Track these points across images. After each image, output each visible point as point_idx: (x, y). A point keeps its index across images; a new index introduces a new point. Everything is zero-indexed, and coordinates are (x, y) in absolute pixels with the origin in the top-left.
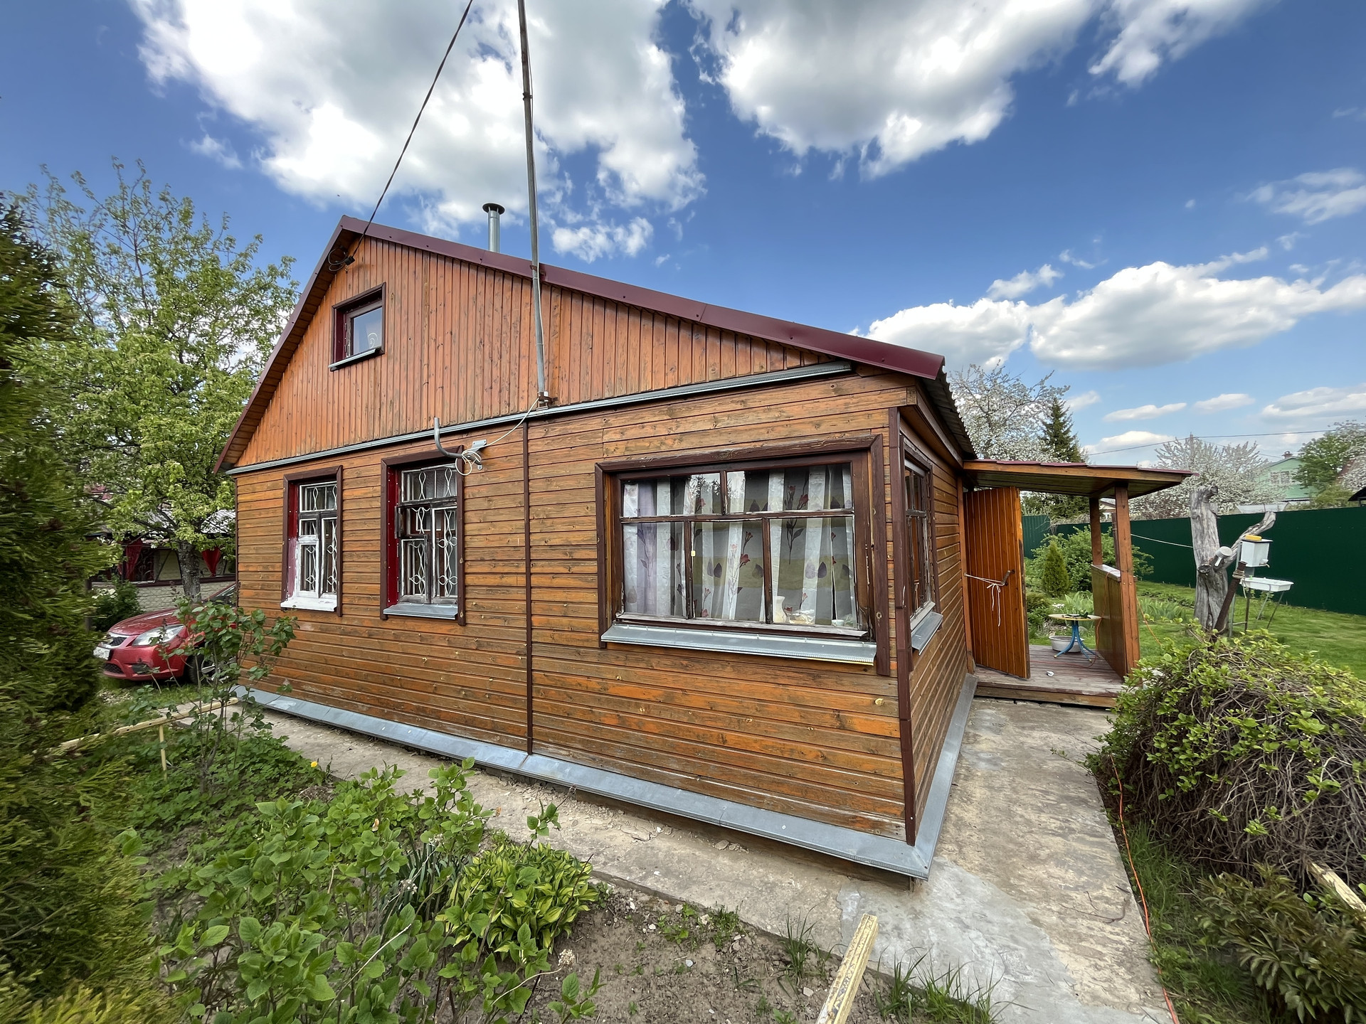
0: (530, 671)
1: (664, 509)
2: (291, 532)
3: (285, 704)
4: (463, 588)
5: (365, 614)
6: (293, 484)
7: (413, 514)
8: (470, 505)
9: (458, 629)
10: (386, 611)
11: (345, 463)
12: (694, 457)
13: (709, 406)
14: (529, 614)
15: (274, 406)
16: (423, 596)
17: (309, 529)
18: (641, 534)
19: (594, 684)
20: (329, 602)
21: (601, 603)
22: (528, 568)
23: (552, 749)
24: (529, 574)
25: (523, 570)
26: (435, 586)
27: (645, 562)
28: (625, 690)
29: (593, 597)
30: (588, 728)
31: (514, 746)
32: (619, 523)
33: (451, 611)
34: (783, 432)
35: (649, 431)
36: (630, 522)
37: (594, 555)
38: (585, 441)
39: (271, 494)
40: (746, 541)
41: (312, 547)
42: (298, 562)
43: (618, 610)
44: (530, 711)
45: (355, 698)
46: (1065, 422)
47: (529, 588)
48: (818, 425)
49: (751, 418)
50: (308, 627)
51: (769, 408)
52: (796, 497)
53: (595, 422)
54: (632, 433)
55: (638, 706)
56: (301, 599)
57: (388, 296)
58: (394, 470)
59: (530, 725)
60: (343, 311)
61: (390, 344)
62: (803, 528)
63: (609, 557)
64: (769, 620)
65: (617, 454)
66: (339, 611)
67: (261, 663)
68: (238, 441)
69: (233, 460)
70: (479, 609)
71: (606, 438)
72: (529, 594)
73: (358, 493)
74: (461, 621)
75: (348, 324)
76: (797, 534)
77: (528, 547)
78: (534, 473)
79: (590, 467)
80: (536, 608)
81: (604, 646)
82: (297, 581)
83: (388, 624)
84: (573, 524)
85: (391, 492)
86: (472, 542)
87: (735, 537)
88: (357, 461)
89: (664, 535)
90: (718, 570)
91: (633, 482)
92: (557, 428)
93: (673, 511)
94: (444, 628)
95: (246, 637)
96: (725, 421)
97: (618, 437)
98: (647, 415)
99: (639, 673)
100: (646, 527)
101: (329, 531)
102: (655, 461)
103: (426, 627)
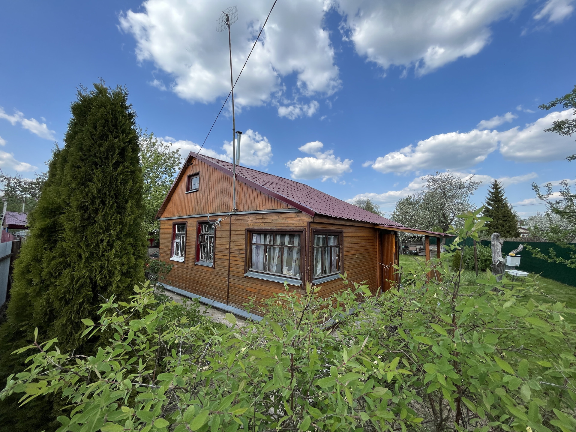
0: (229, 282)
1: (262, 242)
2: (173, 238)
3: (169, 288)
4: (214, 259)
5: (190, 264)
6: (175, 225)
7: (204, 236)
8: (217, 236)
9: (212, 269)
10: (196, 263)
11: (188, 220)
12: (267, 229)
13: (271, 216)
14: (229, 267)
15: (171, 202)
16: (205, 260)
17: (178, 239)
18: (256, 247)
19: (243, 287)
20: (182, 260)
21: (245, 265)
22: (230, 255)
23: (233, 304)
24: (230, 256)
25: (228, 255)
26: (208, 257)
27: (258, 255)
28: (249, 289)
29: (243, 264)
30: (241, 299)
31: (224, 303)
32: (251, 245)
33: (211, 264)
34: (286, 225)
35: (258, 221)
36: (254, 244)
37: (244, 252)
38: (244, 222)
39: (169, 227)
40: (279, 252)
41: (179, 243)
42: (175, 247)
43: (249, 268)
44: (228, 293)
45: (187, 287)
46: (501, 191)
47: (230, 260)
48: (293, 224)
49: (280, 221)
50: (176, 266)
51: (283, 218)
52: (291, 242)
53: (246, 217)
54: (254, 221)
55: (252, 294)
56: (176, 258)
57: (201, 174)
58: (200, 224)
59: (228, 298)
60: (190, 177)
61: (200, 189)
62: (292, 250)
63: (248, 253)
64: (282, 273)
65: (251, 227)
66: (184, 262)
67: (164, 275)
68: (161, 211)
69: (159, 216)
70: (218, 265)
71: (248, 222)
72: (229, 262)
73: (191, 229)
74: (213, 267)
75: (191, 180)
76: (291, 251)
77: (230, 249)
78: (232, 229)
79: (244, 229)
80: (231, 266)
81: (245, 277)
82: (174, 252)
83: (196, 267)
84: (240, 244)
85: (199, 230)
86: (217, 246)
87: (277, 251)
88: (191, 220)
89: (262, 248)
90: (273, 259)
91: (255, 234)
92: (238, 217)
93: (265, 243)
94: (210, 269)
95: (161, 268)
96: (274, 221)
97: (251, 222)
98: (258, 217)
99: (253, 285)
100: (258, 246)
101: (183, 239)
102: (259, 229)
103: (205, 268)
